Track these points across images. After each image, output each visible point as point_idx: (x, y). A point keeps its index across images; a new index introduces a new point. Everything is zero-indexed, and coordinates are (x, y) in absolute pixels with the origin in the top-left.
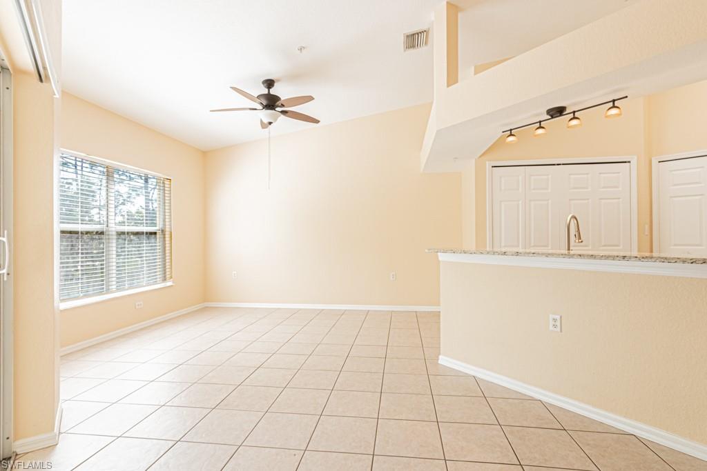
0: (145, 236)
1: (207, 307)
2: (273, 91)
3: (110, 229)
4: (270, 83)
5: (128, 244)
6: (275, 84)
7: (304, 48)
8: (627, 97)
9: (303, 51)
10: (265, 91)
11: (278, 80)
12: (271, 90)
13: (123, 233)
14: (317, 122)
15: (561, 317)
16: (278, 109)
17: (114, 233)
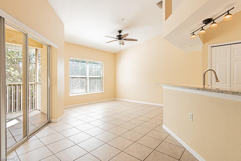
0: (96, 79)
1: (115, 99)
2: (121, 34)
3: (87, 77)
4: (120, 32)
5: (93, 80)
6: (122, 32)
7: (123, 19)
8: (234, 8)
9: (123, 20)
10: (119, 34)
11: (122, 30)
12: (120, 34)
13: (91, 78)
14: (137, 40)
15: (192, 114)
16: (123, 39)
17: (89, 78)
